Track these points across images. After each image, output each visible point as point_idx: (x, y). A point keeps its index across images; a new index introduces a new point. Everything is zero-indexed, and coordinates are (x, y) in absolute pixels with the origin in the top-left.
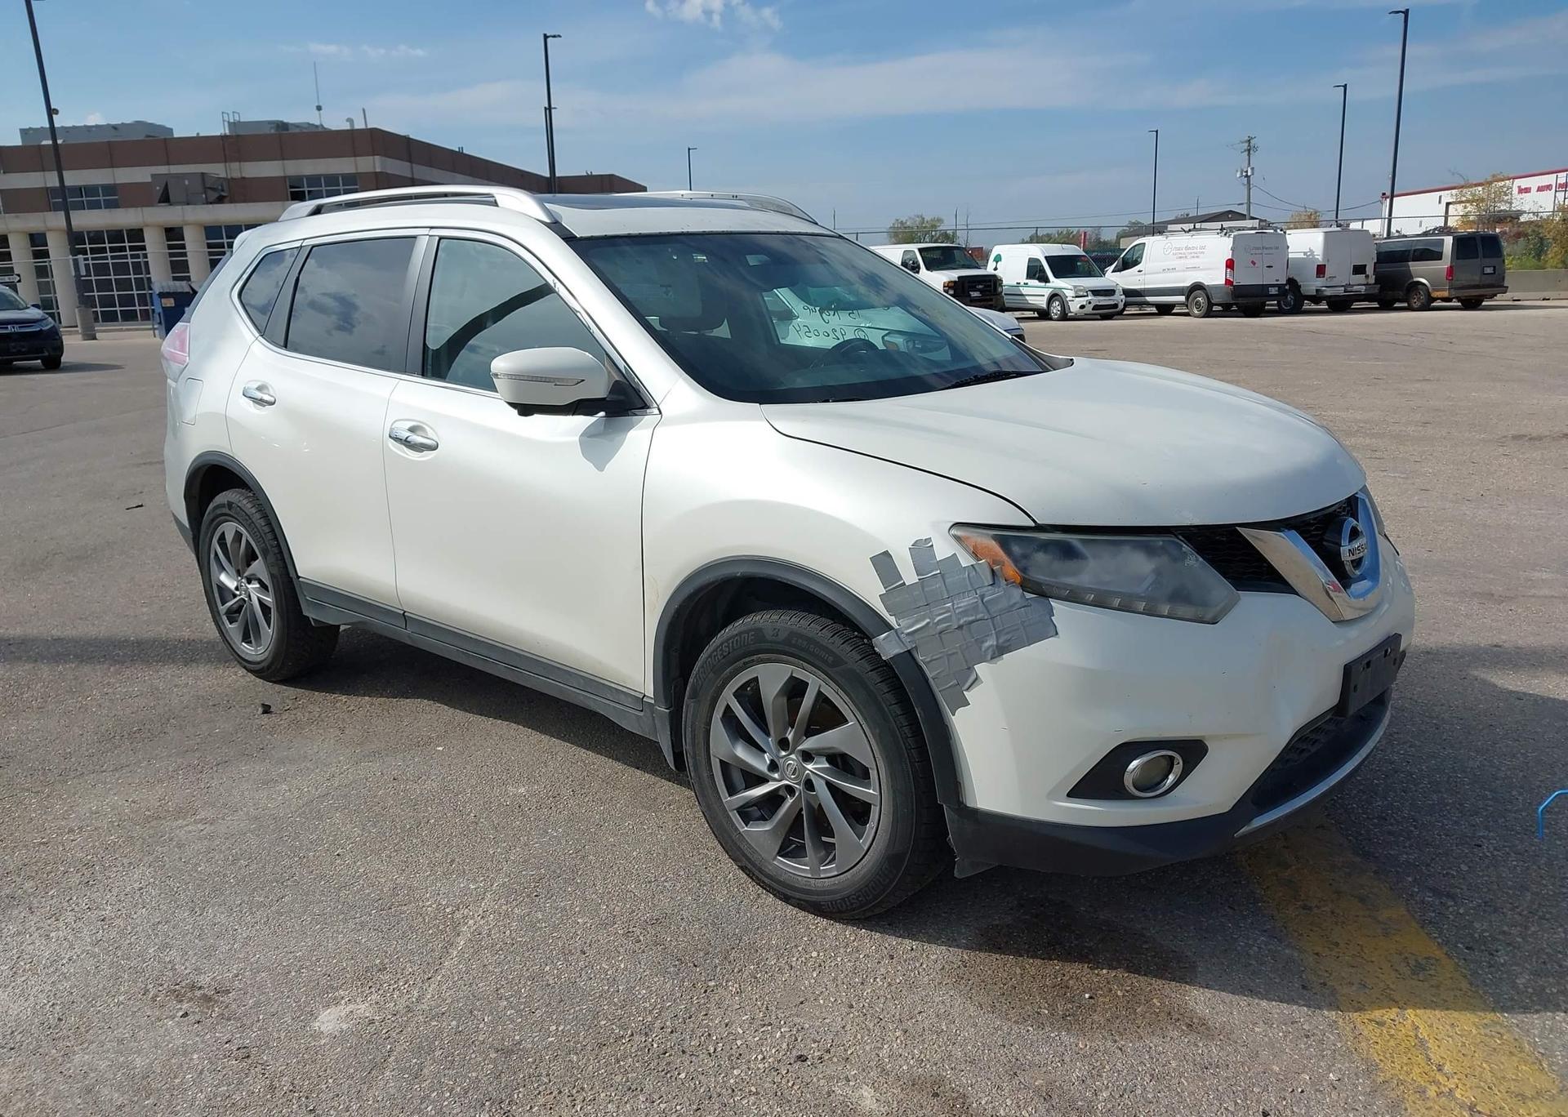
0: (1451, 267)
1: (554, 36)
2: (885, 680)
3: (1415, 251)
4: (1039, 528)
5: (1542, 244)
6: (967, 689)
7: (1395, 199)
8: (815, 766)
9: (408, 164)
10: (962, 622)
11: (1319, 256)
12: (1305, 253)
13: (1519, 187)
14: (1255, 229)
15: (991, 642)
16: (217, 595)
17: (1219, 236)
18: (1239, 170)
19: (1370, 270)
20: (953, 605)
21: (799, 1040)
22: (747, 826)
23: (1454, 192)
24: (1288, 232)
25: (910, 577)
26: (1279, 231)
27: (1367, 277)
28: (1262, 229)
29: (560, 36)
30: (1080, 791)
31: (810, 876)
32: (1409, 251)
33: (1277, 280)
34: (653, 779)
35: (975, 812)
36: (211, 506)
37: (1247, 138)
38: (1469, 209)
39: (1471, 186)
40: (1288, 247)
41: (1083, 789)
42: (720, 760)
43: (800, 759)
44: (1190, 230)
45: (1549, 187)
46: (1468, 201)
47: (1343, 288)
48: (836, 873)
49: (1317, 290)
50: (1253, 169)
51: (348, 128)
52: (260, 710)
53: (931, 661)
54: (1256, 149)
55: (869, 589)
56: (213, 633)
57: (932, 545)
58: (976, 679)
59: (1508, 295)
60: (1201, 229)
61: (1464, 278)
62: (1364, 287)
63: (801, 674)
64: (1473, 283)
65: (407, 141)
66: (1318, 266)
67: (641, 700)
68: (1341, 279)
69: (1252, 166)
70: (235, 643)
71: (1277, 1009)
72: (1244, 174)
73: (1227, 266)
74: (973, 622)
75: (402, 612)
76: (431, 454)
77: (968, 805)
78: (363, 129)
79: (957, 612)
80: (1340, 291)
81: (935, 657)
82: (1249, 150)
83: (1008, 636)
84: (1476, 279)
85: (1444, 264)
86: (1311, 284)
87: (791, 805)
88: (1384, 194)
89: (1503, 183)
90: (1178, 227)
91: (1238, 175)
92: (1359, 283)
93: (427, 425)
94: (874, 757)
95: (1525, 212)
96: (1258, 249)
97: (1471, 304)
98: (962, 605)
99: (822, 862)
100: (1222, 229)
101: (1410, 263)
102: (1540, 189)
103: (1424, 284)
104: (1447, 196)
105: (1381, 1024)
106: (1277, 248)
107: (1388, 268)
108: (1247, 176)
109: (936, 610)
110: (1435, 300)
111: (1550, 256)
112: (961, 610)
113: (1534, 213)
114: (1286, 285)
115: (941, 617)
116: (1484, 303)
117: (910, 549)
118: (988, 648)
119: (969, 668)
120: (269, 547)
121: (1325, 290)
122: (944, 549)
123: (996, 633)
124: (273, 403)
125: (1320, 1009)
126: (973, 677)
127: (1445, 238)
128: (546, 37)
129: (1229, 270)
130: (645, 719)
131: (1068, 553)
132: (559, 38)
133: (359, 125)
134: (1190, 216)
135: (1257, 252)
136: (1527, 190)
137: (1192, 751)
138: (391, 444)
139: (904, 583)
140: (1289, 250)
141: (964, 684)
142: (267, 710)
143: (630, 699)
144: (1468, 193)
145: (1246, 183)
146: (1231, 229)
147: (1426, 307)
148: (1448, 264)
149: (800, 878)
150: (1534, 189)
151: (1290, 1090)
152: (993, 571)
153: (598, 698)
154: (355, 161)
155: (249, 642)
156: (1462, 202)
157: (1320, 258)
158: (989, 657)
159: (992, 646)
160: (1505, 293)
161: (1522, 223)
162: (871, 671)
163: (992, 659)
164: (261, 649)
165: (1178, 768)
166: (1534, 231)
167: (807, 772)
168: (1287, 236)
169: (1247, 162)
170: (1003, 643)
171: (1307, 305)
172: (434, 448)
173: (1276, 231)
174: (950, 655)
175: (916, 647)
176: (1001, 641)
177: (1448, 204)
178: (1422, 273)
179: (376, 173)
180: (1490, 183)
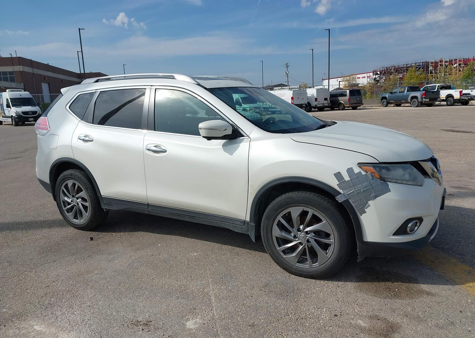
0: (349, 98)
1: (82, 29)
2: (336, 208)
3: (339, 94)
4: (380, 163)
5: (365, 92)
6: (366, 208)
7: (330, 80)
8: (311, 235)
9: (32, 68)
10: (364, 190)
11: (315, 95)
12: (312, 95)
13: (357, 77)
14: (298, 88)
15: (373, 195)
16: (62, 204)
17: (289, 90)
18: (285, 72)
19: (328, 99)
20: (361, 185)
21: (331, 311)
22: (285, 255)
23: (342, 78)
24: (307, 89)
25: (347, 178)
26: (304, 89)
27: (328, 101)
28: (300, 88)
29: (84, 29)
30: (396, 233)
31: (309, 267)
32: (338, 94)
33: (305, 103)
34: (233, 247)
35: (367, 242)
36: (61, 175)
37: (286, 63)
38: (346, 83)
39: (346, 77)
40: (307, 93)
41: (397, 233)
42: (276, 237)
43: (305, 234)
44: (280, 89)
45: (365, 77)
46: (345, 81)
47: (322, 104)
48: (318, 266)
49: (316, 105)
50: (288, 72)
51: (10, 57)
52: (89, 239)
53: (354, 202)
54: (289, 66)
55: (334, 183)
56: (61, 217)
57: (353, 169)
58: (369, 205)
59: (364, 106)
60: (283, 89)
61: (353, 101)
62: (327, 104)
63: (306, 209)
64: (355, 103)
65: (31, 61)
66: (315, 98)
67: (244, 222)
68: (321, 102)
69: (288, 71)
70: (70, 219)
71: (445, 287)
72: (286, 73)
73: (292, 99)
74: (367, 190)
75: (147, 203)
76: (164, 154)
77: (365, 241)
78: (15, 57)
79: (363, 187)
80: (321, 105)
81: (356, 200)
82: (287, 67)
83: (378, 193)
84: (355, 101)
85: (347, 97)
86: (314, 104)
87: (302, 248)
88: (323, 79)
89: (354, 76)
90: (277, 88)
91: (285, 74)
92: (326, 103)
93: (161, 145)
94: (333, 231)
95: (360, 84)
96: (299, 94)
97: (354, 108)
98: (364, 185)
99: (313, 263)
100: (290, 88)
101: (339, 97)
102: (363, 78)
103: (342, 103)
104: (340, 79)
105: (471, 287)
106: (304, 94)
107: (333, 99)
108: (287, 74)
109: (356, 187)
110: (345, 107)
111: (367, 95)
112: (364, 186)
113: (362, 84)
114: (307, 104)
115: (358, 189)
116: (358, 108)
117: (346, 171)
118: (372, 196)
119: (367, 203)
120: (88, 187)
121: (317, 105)
122: (357, 170)
123: (374, 192)
124: (93, 141)
125: (454, 285)
126: (368, 205)
127: (347, 90)
128: (79, 29)
129: (292, 100)
130: (245, 228)
131: (388, 169)
132: (84, 30)
133: (14, 56)
134: (270, 85)
135: (299, 95)
136: (359, 78)
137: (420, 220)
138: (148, 152)
139: (345, 180)
140: (308, 94)
141: (365, 207)
142: (92, 239)
143: (239, 222)
144: (345, 79)
145: (287, 76)
146: (292, 88)
147: (343, 109)
148: (348, 98)
149: (305, 269)
150: (361, 78)
151: (462, 305)
152: (372, 175)
153: (227, 223)
154: (13, 67)
155: (77, 219)
156: (344, 81)
157: (316, 96)
158: (373, 199)
159: (373, 196)
160: (363, 105)
161: (359, 86)
162: (331, 206)
163: (374, 199)
164: (82, 221)
165: (418, 224)
166: (363, 89)
167: (308, 237)
168: (307, 90)
169: (287, 70)
170: (377, 194)
171: (313, 109)
172: (165, 151)
173: (303, 89)
174: (361, 199)
175: (350, 198)
176: (376, 194)
177: (339, 82)
178: (342, 100)
179: (21, 71)
180: (350, 76)
